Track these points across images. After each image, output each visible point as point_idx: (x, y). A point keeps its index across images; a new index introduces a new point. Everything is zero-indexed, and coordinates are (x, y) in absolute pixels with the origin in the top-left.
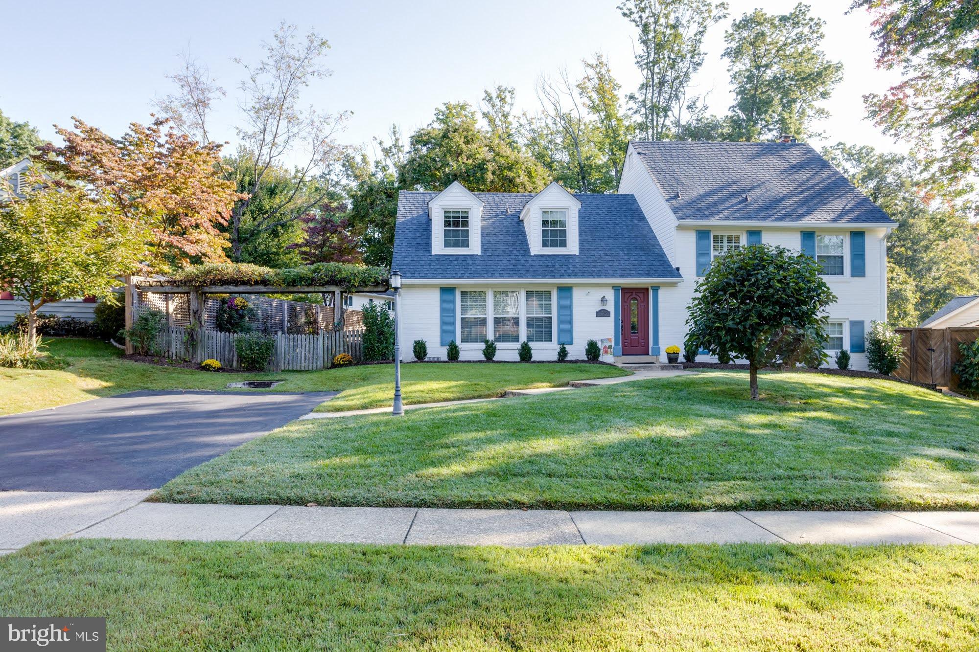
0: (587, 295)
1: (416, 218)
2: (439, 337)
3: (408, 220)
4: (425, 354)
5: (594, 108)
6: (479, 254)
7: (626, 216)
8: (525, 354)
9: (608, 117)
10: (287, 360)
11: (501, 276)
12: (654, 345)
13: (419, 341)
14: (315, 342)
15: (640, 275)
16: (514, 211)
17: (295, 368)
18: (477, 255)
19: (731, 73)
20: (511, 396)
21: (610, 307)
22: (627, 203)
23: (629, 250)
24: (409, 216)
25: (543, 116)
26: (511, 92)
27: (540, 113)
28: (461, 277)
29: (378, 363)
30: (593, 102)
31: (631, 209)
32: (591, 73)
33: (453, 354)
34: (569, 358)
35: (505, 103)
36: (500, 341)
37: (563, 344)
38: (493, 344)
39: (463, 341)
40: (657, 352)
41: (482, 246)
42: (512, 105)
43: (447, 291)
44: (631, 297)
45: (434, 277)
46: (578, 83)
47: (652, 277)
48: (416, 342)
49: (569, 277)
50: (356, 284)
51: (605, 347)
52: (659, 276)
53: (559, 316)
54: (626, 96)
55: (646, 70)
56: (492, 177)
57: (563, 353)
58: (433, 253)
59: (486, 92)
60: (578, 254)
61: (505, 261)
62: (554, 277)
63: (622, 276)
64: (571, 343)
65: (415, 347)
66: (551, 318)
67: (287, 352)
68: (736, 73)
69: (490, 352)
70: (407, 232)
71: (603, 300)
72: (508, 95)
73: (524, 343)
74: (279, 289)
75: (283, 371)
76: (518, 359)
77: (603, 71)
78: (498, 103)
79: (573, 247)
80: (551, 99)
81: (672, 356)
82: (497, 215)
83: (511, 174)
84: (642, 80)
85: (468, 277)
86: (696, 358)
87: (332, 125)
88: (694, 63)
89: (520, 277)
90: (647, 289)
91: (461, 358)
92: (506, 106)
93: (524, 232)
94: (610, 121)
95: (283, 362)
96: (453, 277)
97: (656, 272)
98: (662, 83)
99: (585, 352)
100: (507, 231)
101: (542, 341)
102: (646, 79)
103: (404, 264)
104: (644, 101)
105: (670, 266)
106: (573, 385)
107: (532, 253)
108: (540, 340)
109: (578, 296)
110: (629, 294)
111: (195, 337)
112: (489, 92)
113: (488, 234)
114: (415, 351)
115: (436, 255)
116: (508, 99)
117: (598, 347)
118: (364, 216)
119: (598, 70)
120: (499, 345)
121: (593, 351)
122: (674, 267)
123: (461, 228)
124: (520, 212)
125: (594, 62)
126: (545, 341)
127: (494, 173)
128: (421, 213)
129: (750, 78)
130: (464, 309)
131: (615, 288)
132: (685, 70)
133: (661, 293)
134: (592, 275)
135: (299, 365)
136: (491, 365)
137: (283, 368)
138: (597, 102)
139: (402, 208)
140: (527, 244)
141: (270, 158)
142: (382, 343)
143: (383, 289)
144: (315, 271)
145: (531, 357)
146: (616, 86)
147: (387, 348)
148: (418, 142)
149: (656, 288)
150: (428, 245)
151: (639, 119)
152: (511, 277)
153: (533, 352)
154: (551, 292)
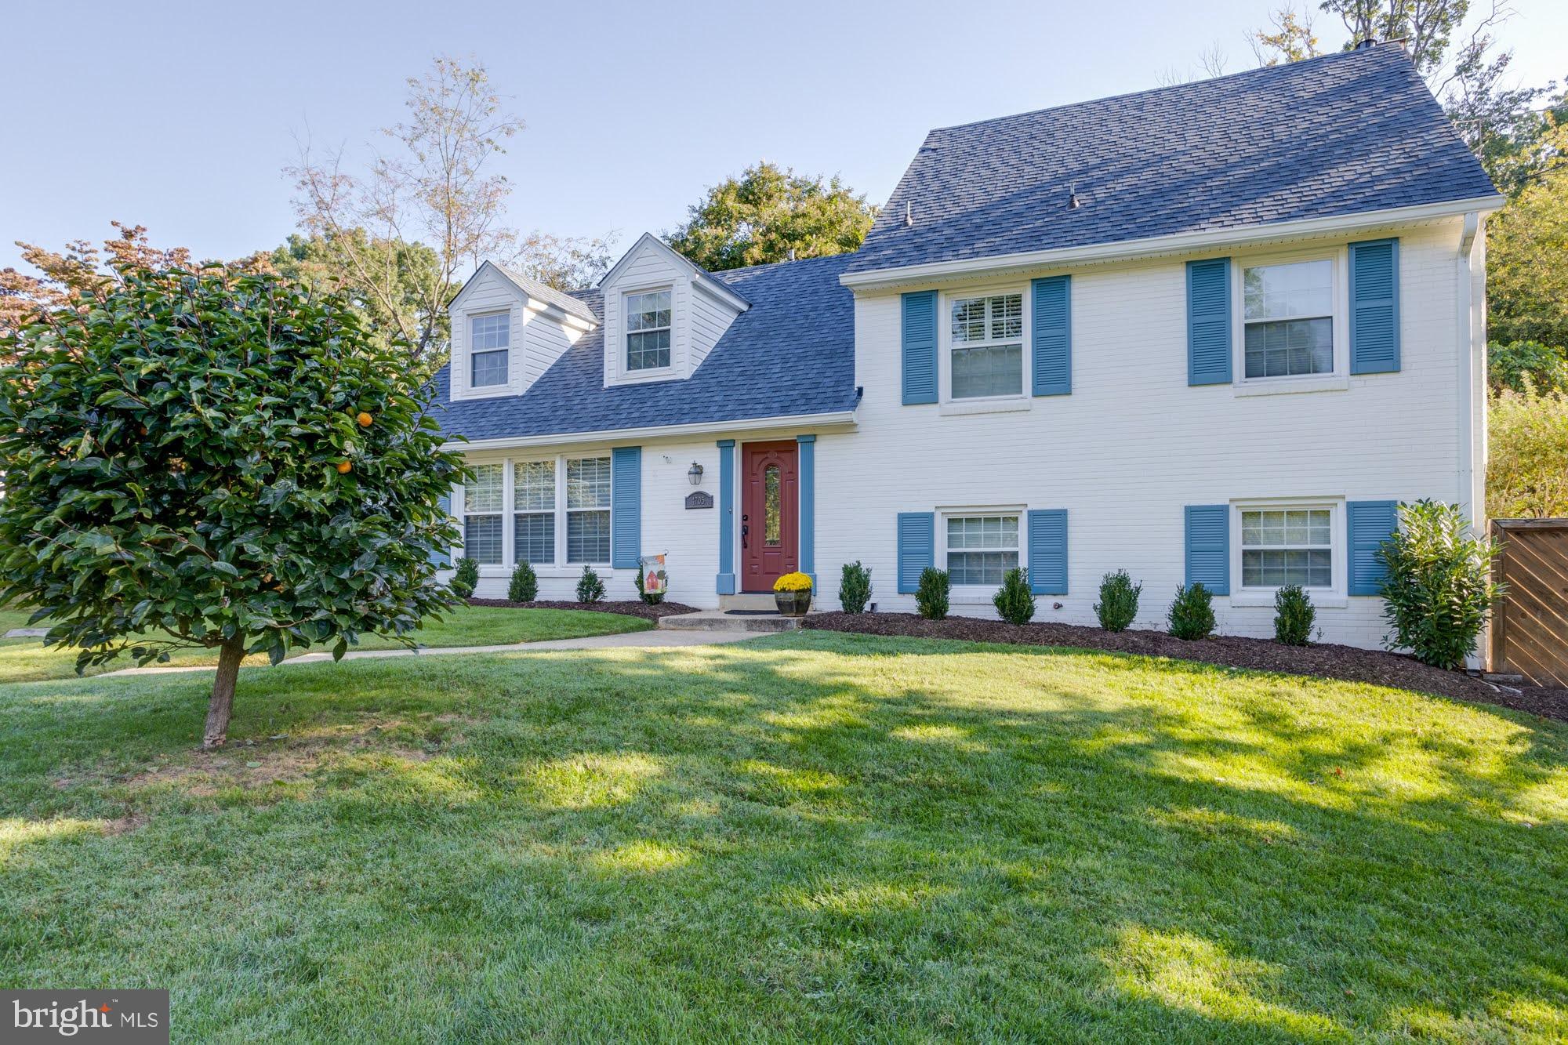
0: (666, 463)
8: (523, 589)
12: (803, 569)
15: (765, 413)
18: (516, 397)
21: (711, 485)
34: (608, 597)
44: (764, 462)
47: (788, 413)
49: (625, 425)
52: (804, 411)
53: (616, 509)
57: (591, 586)
58: (451, 400)
60: (693, 378)
62: (596, 428)
63: (725, 417)
64: (636, 565)
73: (518, 566)
76: (507, 595)
79: (679, 364)
89: (540, 432)
90: (796, 443)
97: (808, 402)
101: (595, 560)
105: (852, 384)
107: (606, 385)
109: (651, 462)
110: (761, 457)
115: (454, 403)
123: (497, 349)
126: (601, 560)
133: (822, 448)
134: (669, 419)
145: (534, 594)
149: (811, 440)
153: (540, 584)
154: (609, 459)
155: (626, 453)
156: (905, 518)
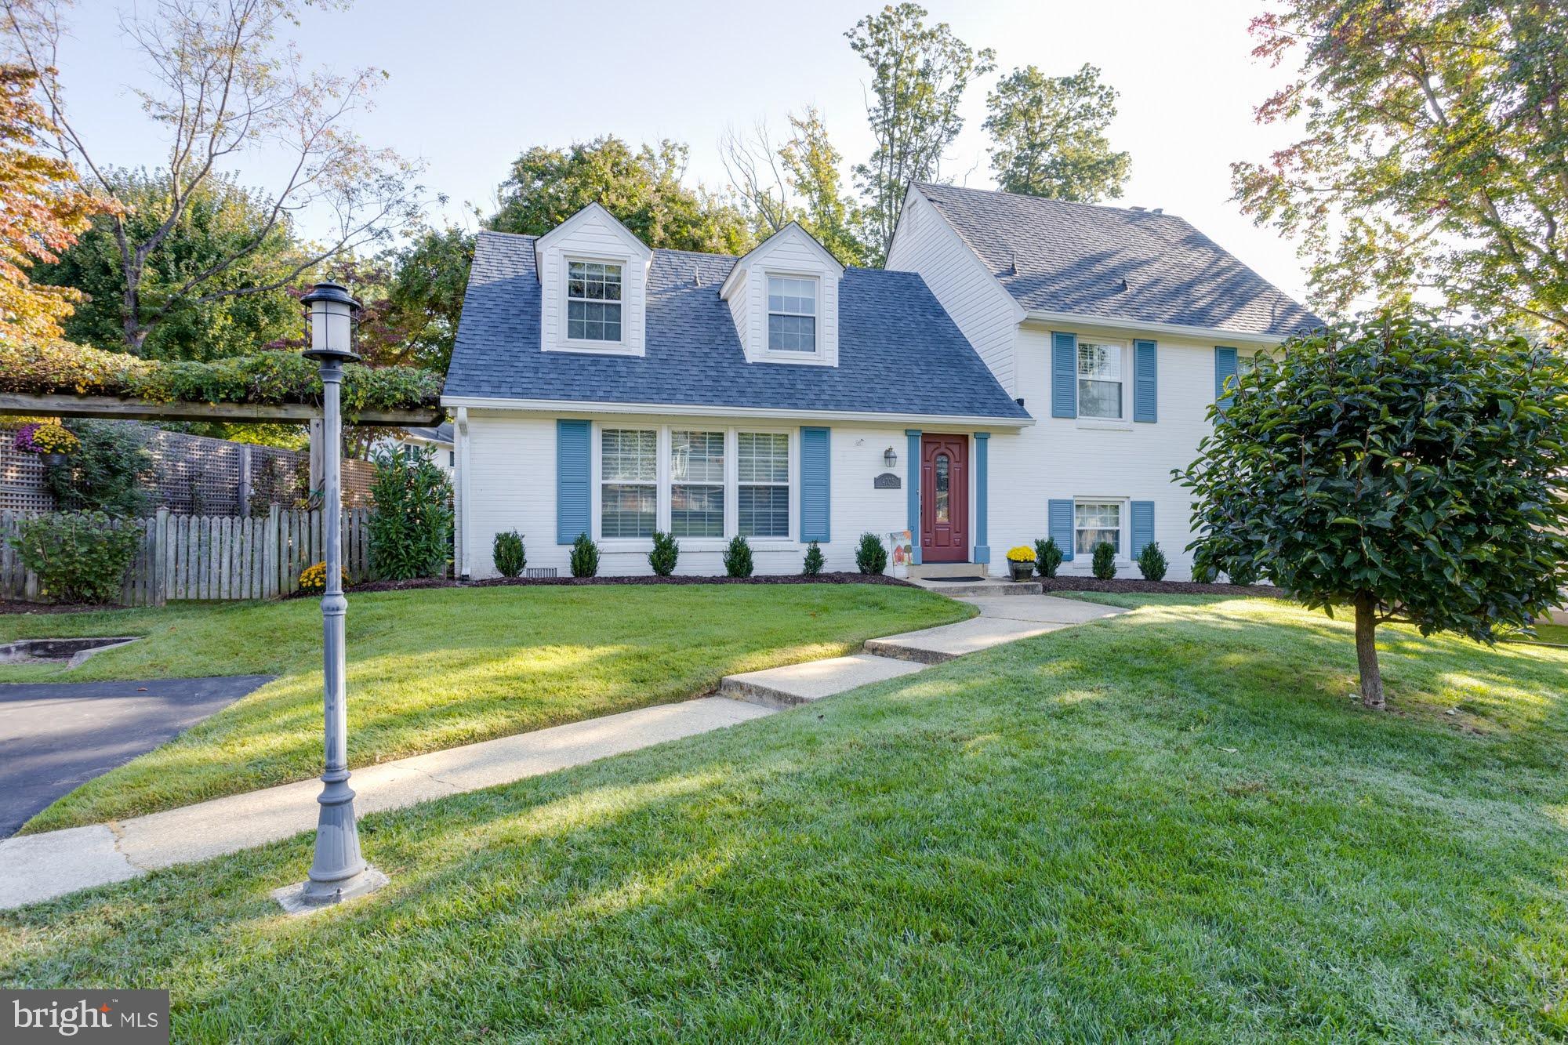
0: (858, 444)
1: (512, 281)
2: (555, 524)
3: (494, 284)
4: (521, 562)
5: (804, 187)
6: (642, 354)
7: (911, 307)
8: (739, 563)
9: (825, 199)
10: (182, 576)
11: (689, 400)
12: (978, 543)
13: (507, 535)
14: (258, 534)
15: (957, 411)
16: (708, 284)
17: (204, 595)
18: (638, 358)
19: (992, 154)
20: (737, 694)
21: (901, 470)
22: (908, 287)
23: (929, 364)
24: (496, 276)
25: (728, 193)
26: (684, 150)
27: (724, 188)
28: (605, 398)
29: (407, 587)
30: (802, 178)
31: (918, 297)
32: (801, 135)
33: (585, 564)
34: (827, 569)
35: (674, 166)
36: (684, 535)
37: (816, 542)
38: (671, 541)
39: (606, 533)
40: (984, 557)
41: (648, 341)
42: (684, 169)
43: (572, 428)
44: (937, 452)
45: (545, 395)
46: (780, 149)
47: (978, 414)
48: (499, 537)
49: (826, 406)
50: (360, 404)
51: (898, 549)
52: (991, 414)
53: (804, 485)
54: (853, 167)
55: (881, 133)
56: (662, 233)
57: (814, 559)
58: (544, 349)
59: (645, 147)
60: (836, 365)
61: (694, 371)
62: (795, 406)
63: (925, 411)
64: (827, 540)
65: (498, 547)
66: (787, 488)
67: (182, 557)
68: (999, 154)
69: (664, 557)
70: (490, 304)
71: (888, 455)
72: (678, 154)
73: (736, 540)
74: (156, 408)
75: (170, 602)
76: (725, 572)
77: (817, 134)
78: (663, 165)
79: (827, 352)
80: (743, 166)
81: (1021, 566)
82: (676, 288)
83: (698, 233)
84: (876, 146)
85: (619, 400)
86: (1057, 570)
87: (344, 98)
88: (948, 130)
89: (727, 403)
90: (965, 438)
91: (601, 572)
92: (675, 170)
93: (729, 320)
94: (826, 204)
95: (171, 582)
96: (585, 398)
97: (984, 405)
98: (903, 155)
99: (855, 558)
100: (697, 318)
101: (768, 534)
102: (883, 144)
103: (477, 367)
104: (879, 176)
105: (1004, 395)
106: (875, 650)
107: (749, 360)
108: (764, 532)
109: (841, 445)
110: (933, 447)
112: (650, 147)
113: (659, 320)
114: (498, 557)
115: (549, 353)
116: (678, 161)
117: (881, 549)
118: (419, 293)
119: (810, 131)
120: (683, 543)
121: (872, 556)
122: (1013, 398)
123: (604, 301)
124: (722, 285)
125: (805, 120)
126: (775, 534)
127: (666, 228)
128: (523, 272)
129: (1019, 161)
130: (608, 467)
131: (911, 433)
132: (935, 138)
133: (993, 445)
134: (867, 405)
135: (214, 587)
136: (670, 591)
137: (170, 596)
138: (808, 177)
139: (482, 261)
140: (738, 343)
141: (211, 156)
142: (417, 540)
143: (428, 419)
144: (254, 370)
145: (750, 569)
146: (835, 158)
147: (429, 550)
148: (526, 169)
149: (983, 437)
150: (533, 332)
151: (870, 201)
152: (709, 402)
153: (755, 558)
154: (787, 436)
155: (816, 434)
156: (1053, 504)
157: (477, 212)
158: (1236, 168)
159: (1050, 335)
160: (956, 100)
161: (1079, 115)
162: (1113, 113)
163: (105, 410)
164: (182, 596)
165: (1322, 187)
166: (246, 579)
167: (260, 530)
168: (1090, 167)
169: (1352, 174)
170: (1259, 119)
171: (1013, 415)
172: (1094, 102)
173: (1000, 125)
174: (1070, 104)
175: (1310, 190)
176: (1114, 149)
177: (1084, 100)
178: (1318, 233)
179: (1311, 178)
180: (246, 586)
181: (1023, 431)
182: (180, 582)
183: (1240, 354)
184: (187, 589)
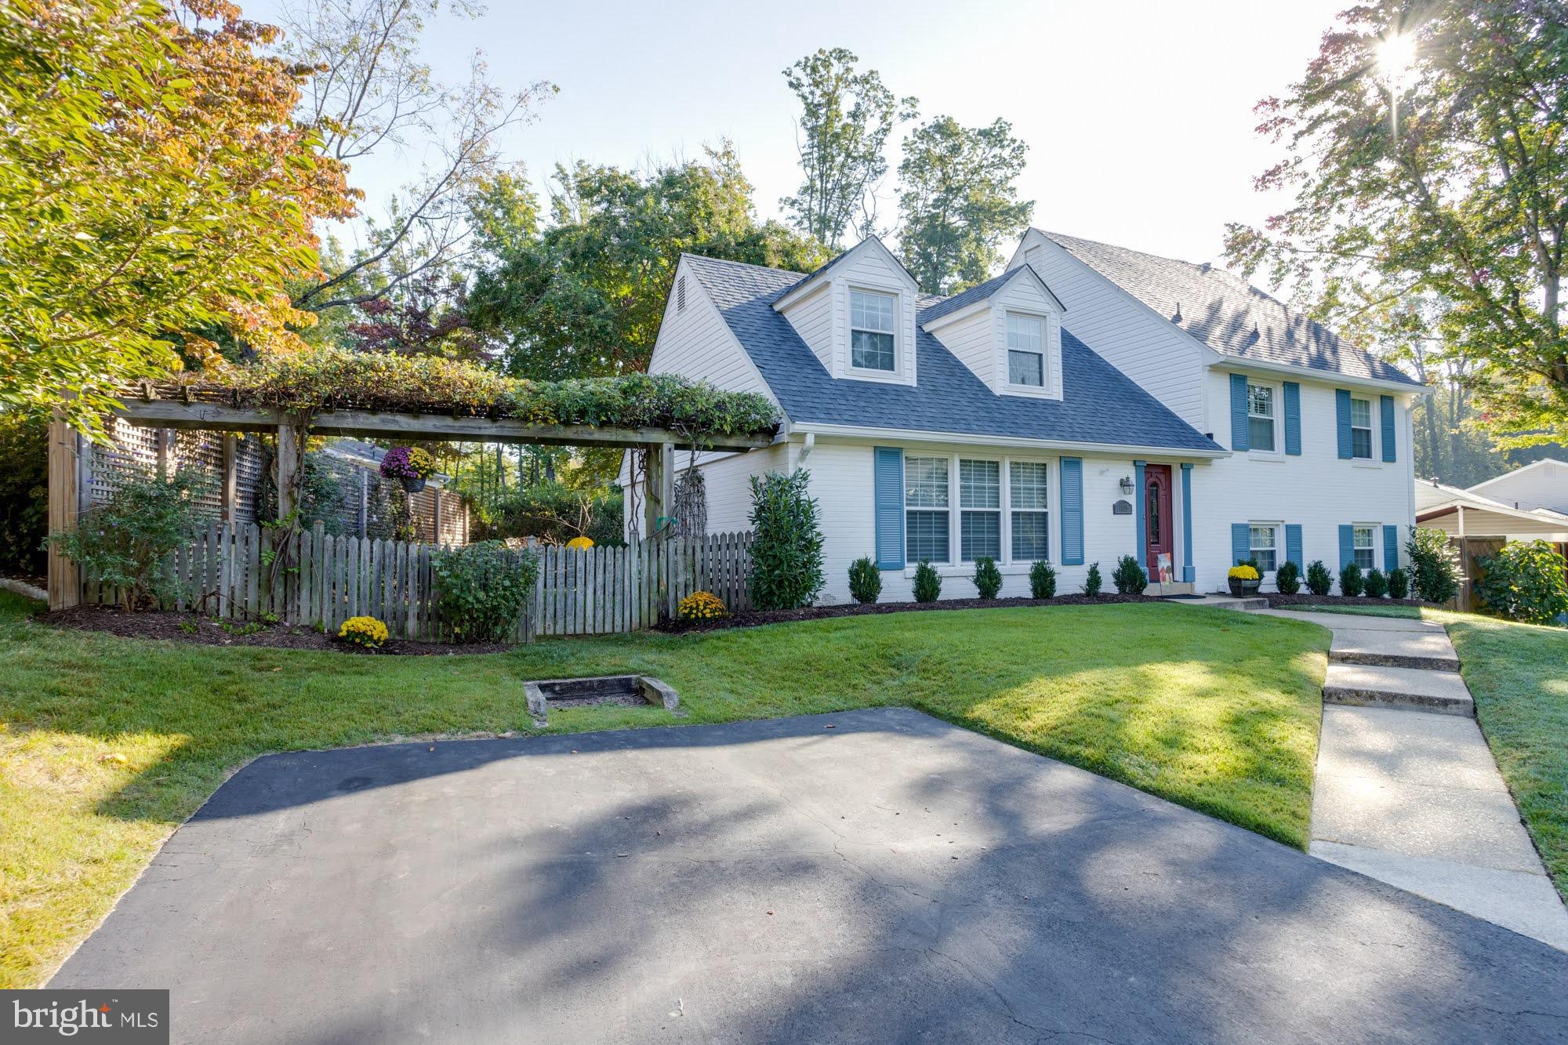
0: (1101, 473)
1: (750, 307)
2: (874, 550)
3: (737, 308)
6: (917, 384)
10: (551, 611)
11: (983, 430)
12: (1186, 563)
14: (619, 563)
15: (1174, 444)
17: (570, 630)
18: (912, 387)
21: (1132, 499)
24: (733, 301)
38: (993, 565)
39: (910, 558)
40: (1191, 576)
41: (919, 370)
43: (887, 454)
44: (1150, 480)
45: (873, 423)
48: (853, 564)
49: (1085, 439)
52: (1187, 446)
53: (1064, 511)
55: (811, 169)
58: (834, 376)
60: (1062, 400)
62: (1064, 437)
65: (853, 574)
66: (1045, 514)
67: (550, 591)
69: (995, 581)
70: (752, 330)
71: (1124, 484)
75: (540, 638)
76: (1031, 594)
77: (732, 164)
79: (1054, 387)
84: (804, 181)
88: (873, 170)
89: (1013, 434)
90: (1169, 468)
93: (949, 353)
95: (540, 615)
96: (906, 427)
101: (1032, 557)
102: (811, 179)
103: (795, 394)
104: (808, 210)
105: (1195, 432)
107: (994, 392)
108: (1029, 555)
109: (1089, 474)
111: (293, 552)
115: (841, 381)
122: (1204, 433)
123: (879, 331)
125: (720, 149)
126: (1037, 557)
128: (751, 298)
130: (911, 493)
131: (1138, 463)
133: (1195, 475)
134: (1111, 438)
135: (580, 620)
137: (540, 632)
139: (709, 285)
140: (973, 375)
146: (751, 189)
149: (1186, 468)
152: (1000, 433)
154: (1045, 465)
155: (1071, 462)
156: (1234, 527)
157: (370, 222)
158: (1232, 227)
159: (1228, 377)
160: (880, 142)
161: (993, 165)
162: (1023, 164)
163: (477, 432)
164: (550, 632)
165: (1307, 248)
166: (609, 611)
167: (621, 559)
168: (1002, 213)
169: (1334, 240)
170: (1257, 187)
171: (1205, 447)
172: (1006, 153)
173: (915, 167)
174: (984, 153)
175: (1294, 251)
176: (1022, 198)
177: (997, 151)
178: (1303, 288)
179: (1296, 240)
180: (609, 620)
181: (1215, 462)
182: (548, 616)
183: (1353, 396)
184: (555, 624)
